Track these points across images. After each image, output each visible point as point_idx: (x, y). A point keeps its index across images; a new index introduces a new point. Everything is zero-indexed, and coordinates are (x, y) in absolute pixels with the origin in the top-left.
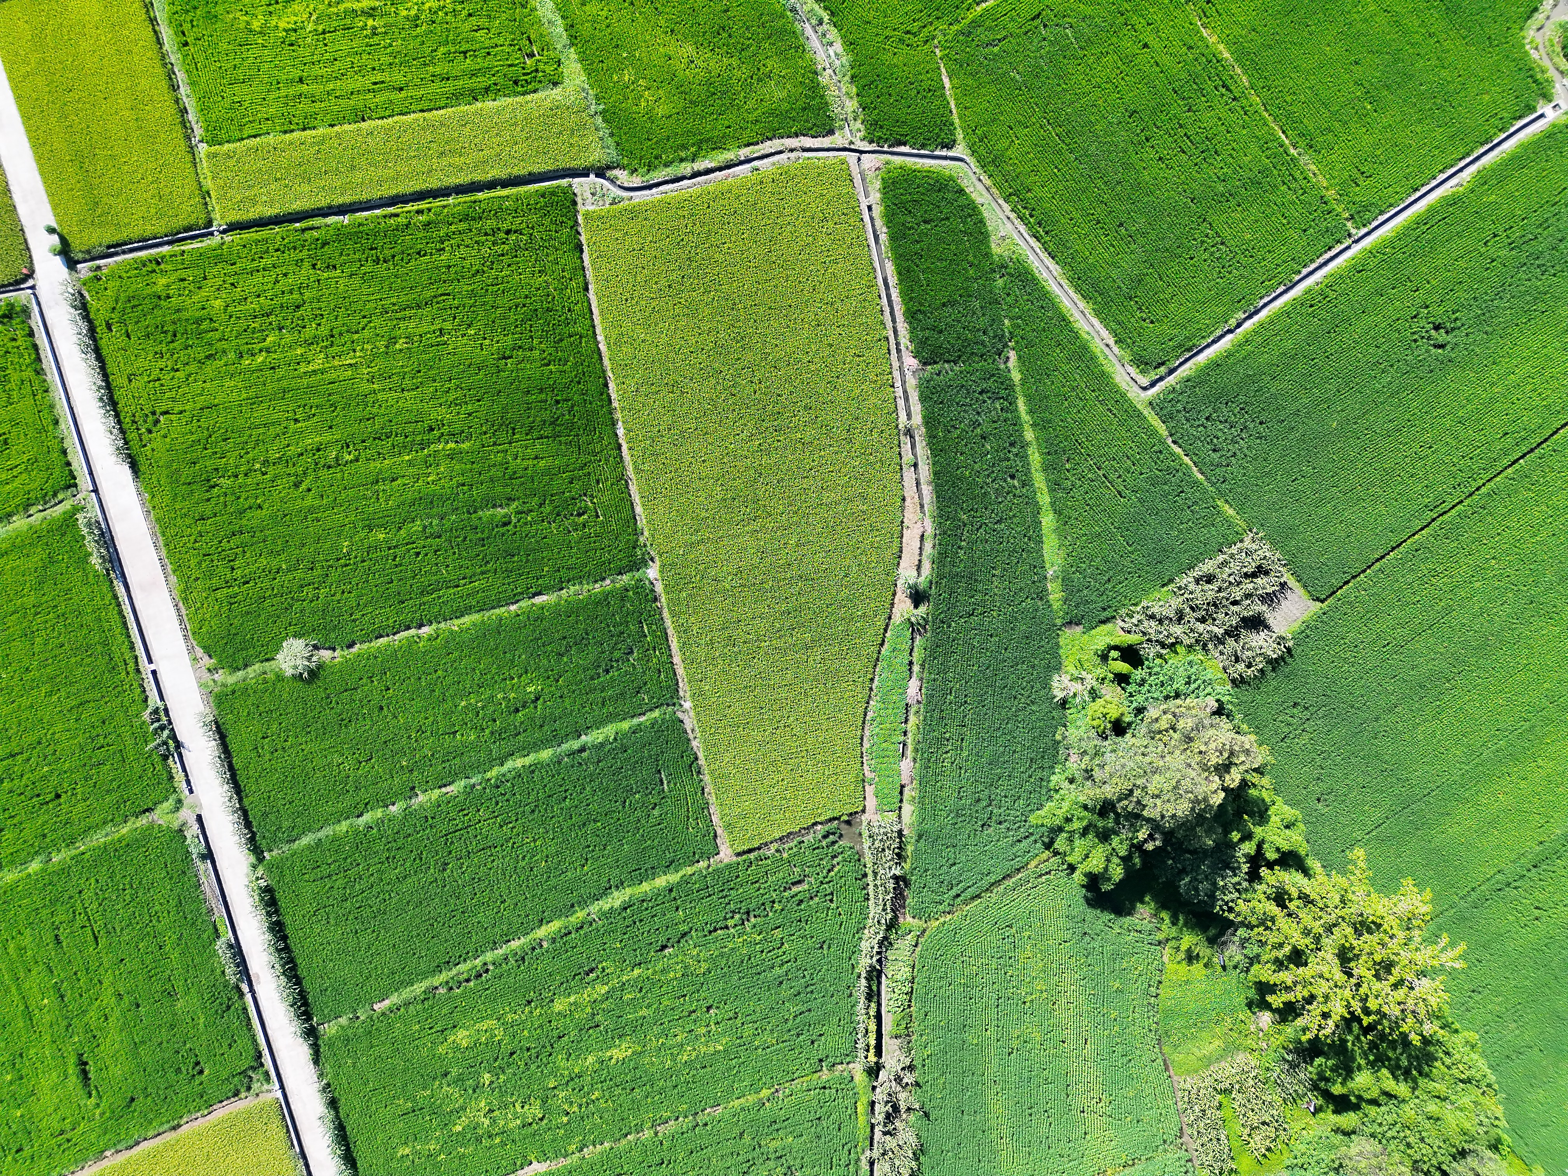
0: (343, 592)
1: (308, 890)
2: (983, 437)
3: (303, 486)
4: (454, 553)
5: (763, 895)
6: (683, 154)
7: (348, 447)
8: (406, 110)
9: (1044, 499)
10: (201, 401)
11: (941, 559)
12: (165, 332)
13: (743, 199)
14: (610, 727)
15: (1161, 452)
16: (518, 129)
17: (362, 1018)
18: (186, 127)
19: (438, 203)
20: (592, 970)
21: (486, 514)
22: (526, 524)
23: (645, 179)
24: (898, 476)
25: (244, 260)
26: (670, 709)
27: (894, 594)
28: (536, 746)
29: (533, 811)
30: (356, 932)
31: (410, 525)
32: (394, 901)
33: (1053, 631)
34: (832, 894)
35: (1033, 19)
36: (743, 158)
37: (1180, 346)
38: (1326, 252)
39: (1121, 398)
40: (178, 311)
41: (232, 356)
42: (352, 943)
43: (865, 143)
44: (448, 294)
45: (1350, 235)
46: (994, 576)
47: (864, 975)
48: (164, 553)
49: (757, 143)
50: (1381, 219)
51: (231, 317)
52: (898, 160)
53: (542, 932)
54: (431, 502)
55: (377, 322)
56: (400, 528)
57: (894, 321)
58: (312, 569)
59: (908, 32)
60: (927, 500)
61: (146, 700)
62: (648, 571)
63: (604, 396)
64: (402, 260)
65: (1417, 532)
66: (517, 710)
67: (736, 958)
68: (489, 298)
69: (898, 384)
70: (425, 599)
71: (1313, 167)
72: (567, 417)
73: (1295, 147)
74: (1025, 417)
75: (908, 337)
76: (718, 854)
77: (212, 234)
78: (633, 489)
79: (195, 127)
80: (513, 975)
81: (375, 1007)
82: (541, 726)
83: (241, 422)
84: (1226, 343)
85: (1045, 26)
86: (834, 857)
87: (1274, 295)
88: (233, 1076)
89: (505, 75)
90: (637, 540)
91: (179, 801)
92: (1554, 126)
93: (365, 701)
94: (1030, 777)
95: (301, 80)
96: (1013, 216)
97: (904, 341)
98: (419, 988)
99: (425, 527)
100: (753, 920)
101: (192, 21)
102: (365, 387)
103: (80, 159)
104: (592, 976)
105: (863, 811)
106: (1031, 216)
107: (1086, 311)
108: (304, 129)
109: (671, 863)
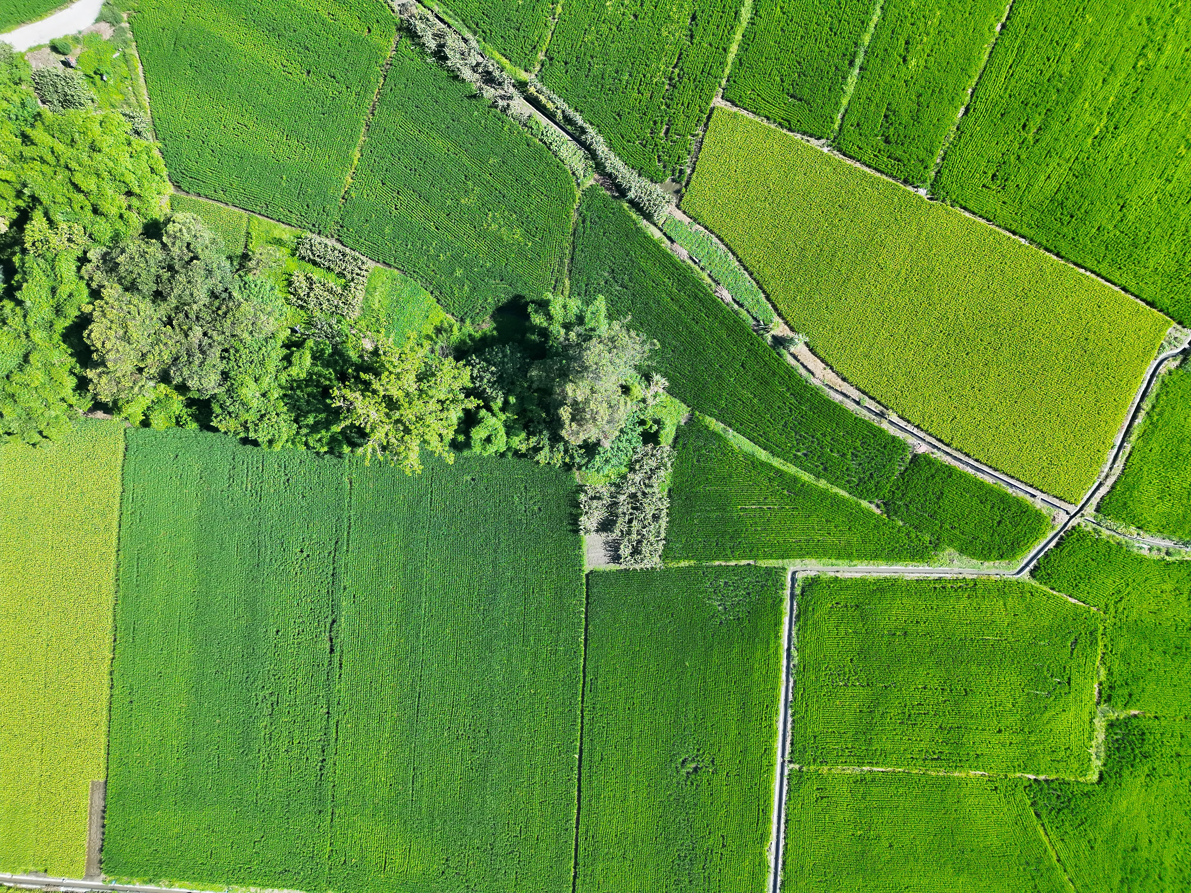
3: (1145, 22)
4: (1032, 81)
5: (677, 104)
6: (1157, 410)
7: (1146, 69)
9: (777, 462)
11: (791, 373)
13: (1103, 424)
14: (852, 91)
15: (750, 551)
21: (1039, 120)
22: (1015, 139)
23: (1160, 377)
24: (862, 387)
26: (832, 137)
27: (792, 329)
28: (875, 38)
31: (1069, 69)
33: (695, 405)
34: (645, 147)
35: (1069, 679)
36: (1125, 444)
37: (806, 611)
38: (792, 740)
39: (801, 553)
43: (1075, 524)
45: (790, 762)
46: (755, 396)
47: (584, 125)
49: (1126, 460)
50: (785, 788)
52: (1050, 535)
54: (1073, 93)
56: (1072, 61)
57: (955, 458)
59: (1120, 601)
60: (832, 393)
62: (926, 191)
63: (1052, 248)
65: (585, 661)
66: (907, 43)
67: (653, 57)
68: (1166, 225)
69: (915, 431)
70: (1018, 41)
71: (849, 772)
72: (1059, 215)
73: (870, 772)
74: (835, 490)
75: (939, 459)
76: (722, 98)
78: (983, 222)
84: (784, 641)
85: (1059, 683)
86: (665, 164)
87: (791, 691)
90: (950, 199)
96: (961, 577)
97: (938, 454)
99: (1061, 76)
100: (667, 87)
102: (1173, 108)
105: (678, 206)
106: (952, 587)
107: (869, 575)
109: (741, 64)
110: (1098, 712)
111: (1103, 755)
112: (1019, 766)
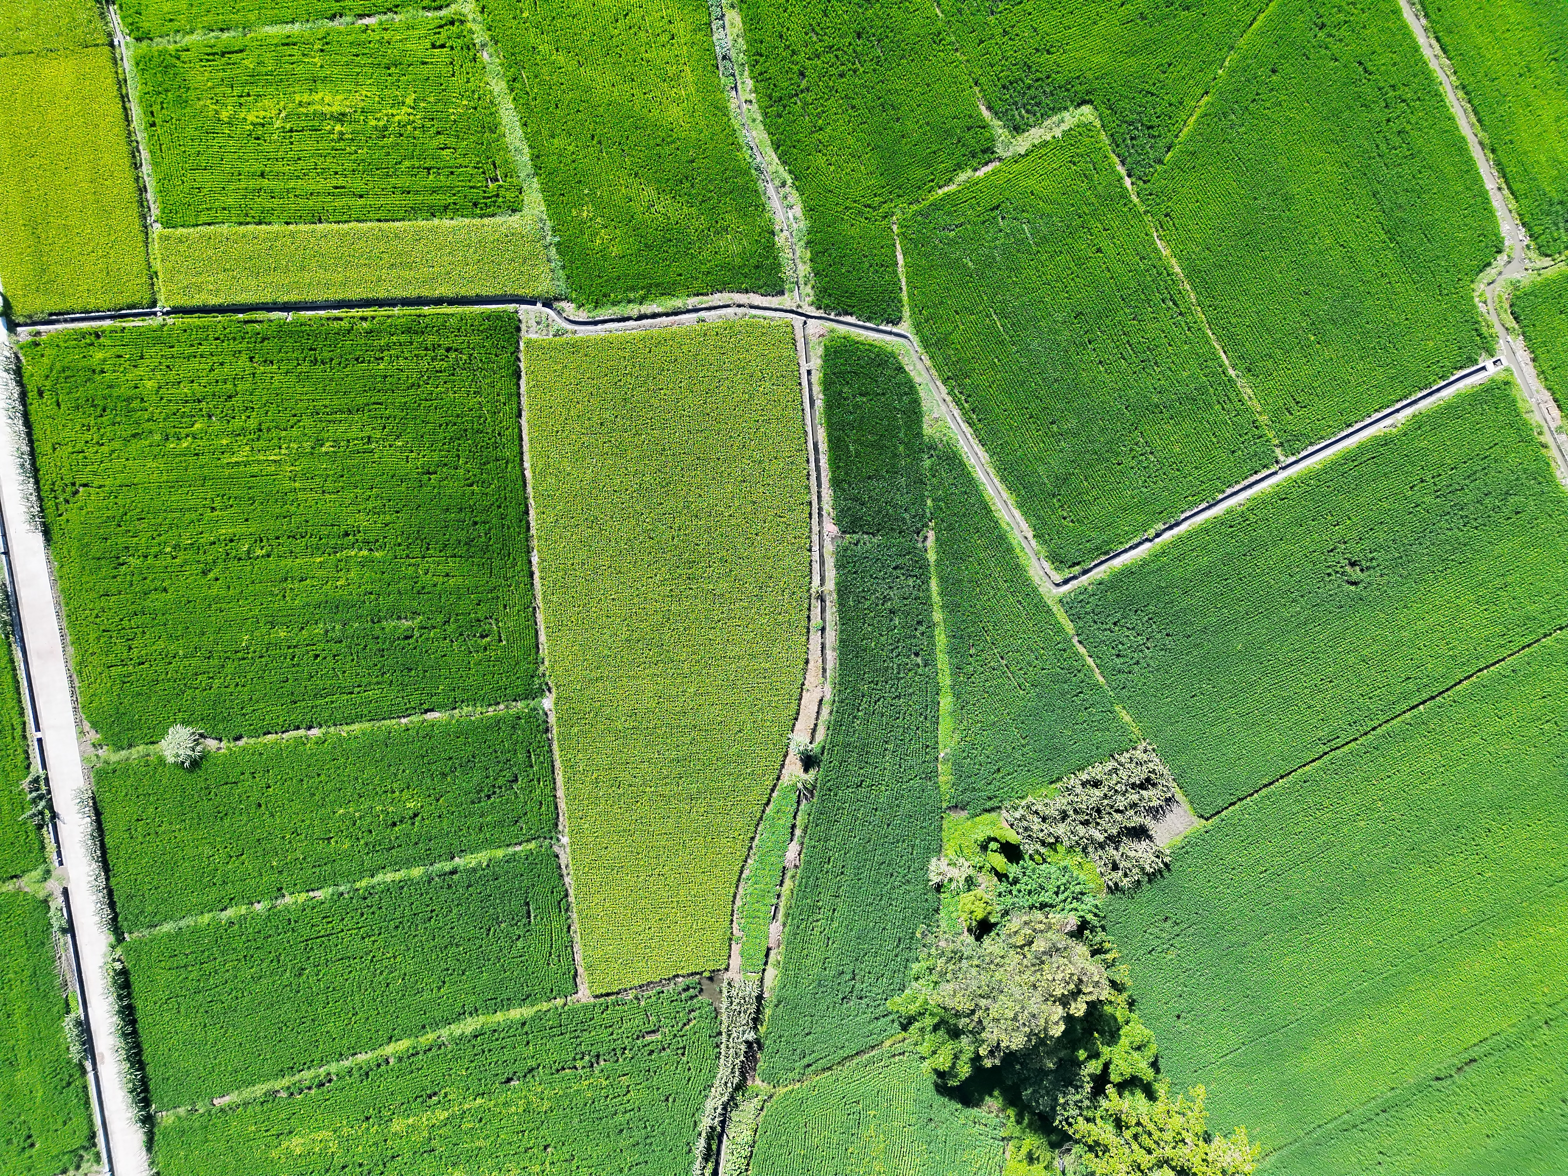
0: (237, 685)
1: (163, 976)
2: (892, 612)
3: (211, 575)
4: (353, 660)
5: (615, 1040)
6: (631, 295)
7: (261, 541)
8: (363, 217)
9: (945, 680)
10: (121, 479)
11: (835, 727)
12: (95, 406)
13: (685, 348)
14: (484, 853)
15: (1064, 650)
16: (471, 251)
17: (201, 1111)
18: (142, 206)
19: (383, 312)
20: (435, 1094)
21: (390, 625)
22: (427, 639)
23: (591, 315)
24: (804, 639)
25: (183, 345)
26: (547, 841)
27: (785, 756)
28: (408, 863)
29: (397, 927)
30: (205, 1026)
31: (314, 626)
32: (246, 999)
33: (939, 813)
34: (684, 1048)
35: (992, 210)
36: (690, 307)
37: (1097, 549)
38: (1251, 475)
39: (1031, 592)
40: (111, 387)
41: (157, 437)
42: (199, 1036)
43: (813, 308)
44: (381, 404)
45: (1277, 462)
46: (886, 750)
47: (704, 1134)
48: (65, 624)
49: (707, 294)
50: (1311, 449)
51: (162, 399)
52: (842, 329)
53: (389, 1050)
54: (337, 607)
55: (306, 421)
56: (303, 628)
57: (819, 485)
58: (209, 658)
59: (869, 206)
60: (830, 666)
61: (28, 767)
62: (544, 701)
63: (524, 522)
64: (340, 364)
65: (1307, 764)
66: (394, 824)
67: (579, 1101)
68: (421, 412)
69: (816, 548)
70: (318, 702)
71: (1249, 391)
72: (483, 539)
73: (1234, 368)
74: (936, 598)
75: (831, 503)
76: (576, 993)
77: (155, 314)
78: (540, 617)
79: (152, 206)
80: (355, 1089)
81: (215, 1102)
82: (416, 844)
83: (157, 503)
84: (1143, 552)
85: (1003, 218)
86: (690, 1012)
87: (1196, 510)
88: (64, 1154)
89: (465, 196)
90: (537, 669)
91: (48, 872)
92: (1493, 381)
93: (244, 797)
94: (896, 956)
95: (262, 175)
96: (949, 399)
97: (827, 507)
98: (259, 1090)
99: (327, 631)
100: (602, 1063)
101: (162, 103)
102: (288, 485)
103: (33, 226)
104: (435, 1099)
105: (727, 969)
106: (967, 402)
107: (1009, 502)
108: (260, 223)
109: (528, 996)
110: (1010, 154)
111: (1055, 119)
112: (1125, 205)
